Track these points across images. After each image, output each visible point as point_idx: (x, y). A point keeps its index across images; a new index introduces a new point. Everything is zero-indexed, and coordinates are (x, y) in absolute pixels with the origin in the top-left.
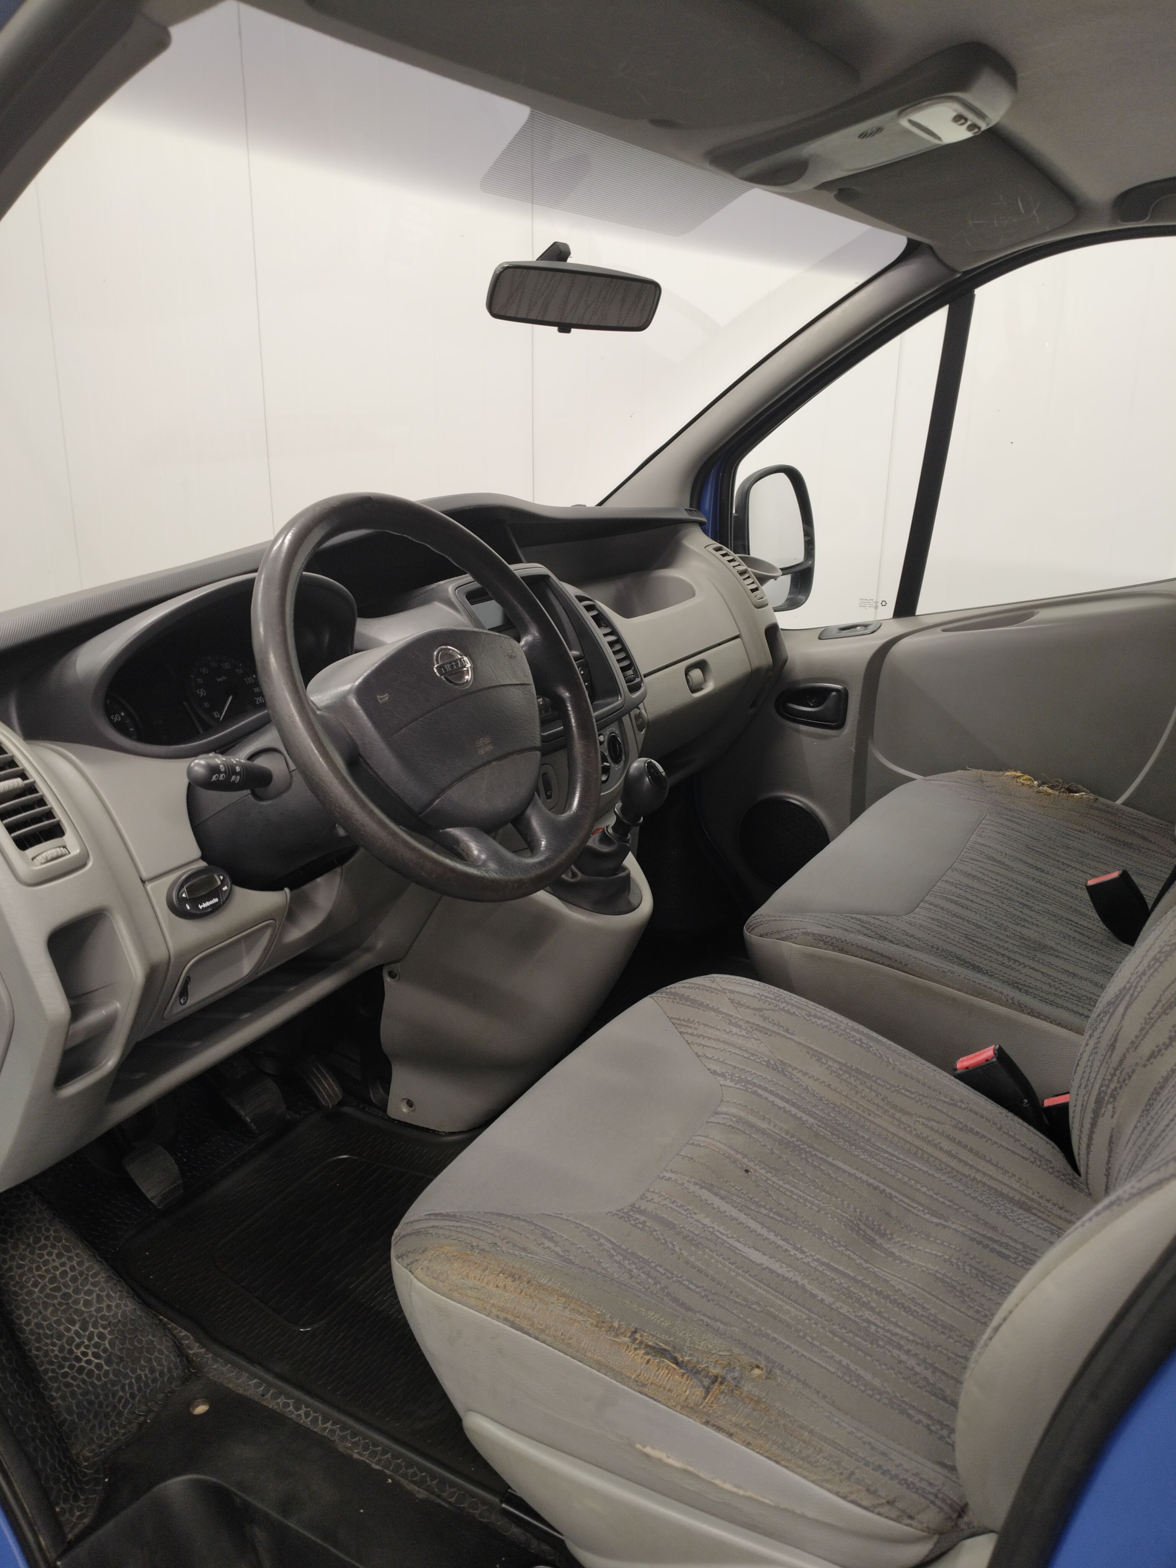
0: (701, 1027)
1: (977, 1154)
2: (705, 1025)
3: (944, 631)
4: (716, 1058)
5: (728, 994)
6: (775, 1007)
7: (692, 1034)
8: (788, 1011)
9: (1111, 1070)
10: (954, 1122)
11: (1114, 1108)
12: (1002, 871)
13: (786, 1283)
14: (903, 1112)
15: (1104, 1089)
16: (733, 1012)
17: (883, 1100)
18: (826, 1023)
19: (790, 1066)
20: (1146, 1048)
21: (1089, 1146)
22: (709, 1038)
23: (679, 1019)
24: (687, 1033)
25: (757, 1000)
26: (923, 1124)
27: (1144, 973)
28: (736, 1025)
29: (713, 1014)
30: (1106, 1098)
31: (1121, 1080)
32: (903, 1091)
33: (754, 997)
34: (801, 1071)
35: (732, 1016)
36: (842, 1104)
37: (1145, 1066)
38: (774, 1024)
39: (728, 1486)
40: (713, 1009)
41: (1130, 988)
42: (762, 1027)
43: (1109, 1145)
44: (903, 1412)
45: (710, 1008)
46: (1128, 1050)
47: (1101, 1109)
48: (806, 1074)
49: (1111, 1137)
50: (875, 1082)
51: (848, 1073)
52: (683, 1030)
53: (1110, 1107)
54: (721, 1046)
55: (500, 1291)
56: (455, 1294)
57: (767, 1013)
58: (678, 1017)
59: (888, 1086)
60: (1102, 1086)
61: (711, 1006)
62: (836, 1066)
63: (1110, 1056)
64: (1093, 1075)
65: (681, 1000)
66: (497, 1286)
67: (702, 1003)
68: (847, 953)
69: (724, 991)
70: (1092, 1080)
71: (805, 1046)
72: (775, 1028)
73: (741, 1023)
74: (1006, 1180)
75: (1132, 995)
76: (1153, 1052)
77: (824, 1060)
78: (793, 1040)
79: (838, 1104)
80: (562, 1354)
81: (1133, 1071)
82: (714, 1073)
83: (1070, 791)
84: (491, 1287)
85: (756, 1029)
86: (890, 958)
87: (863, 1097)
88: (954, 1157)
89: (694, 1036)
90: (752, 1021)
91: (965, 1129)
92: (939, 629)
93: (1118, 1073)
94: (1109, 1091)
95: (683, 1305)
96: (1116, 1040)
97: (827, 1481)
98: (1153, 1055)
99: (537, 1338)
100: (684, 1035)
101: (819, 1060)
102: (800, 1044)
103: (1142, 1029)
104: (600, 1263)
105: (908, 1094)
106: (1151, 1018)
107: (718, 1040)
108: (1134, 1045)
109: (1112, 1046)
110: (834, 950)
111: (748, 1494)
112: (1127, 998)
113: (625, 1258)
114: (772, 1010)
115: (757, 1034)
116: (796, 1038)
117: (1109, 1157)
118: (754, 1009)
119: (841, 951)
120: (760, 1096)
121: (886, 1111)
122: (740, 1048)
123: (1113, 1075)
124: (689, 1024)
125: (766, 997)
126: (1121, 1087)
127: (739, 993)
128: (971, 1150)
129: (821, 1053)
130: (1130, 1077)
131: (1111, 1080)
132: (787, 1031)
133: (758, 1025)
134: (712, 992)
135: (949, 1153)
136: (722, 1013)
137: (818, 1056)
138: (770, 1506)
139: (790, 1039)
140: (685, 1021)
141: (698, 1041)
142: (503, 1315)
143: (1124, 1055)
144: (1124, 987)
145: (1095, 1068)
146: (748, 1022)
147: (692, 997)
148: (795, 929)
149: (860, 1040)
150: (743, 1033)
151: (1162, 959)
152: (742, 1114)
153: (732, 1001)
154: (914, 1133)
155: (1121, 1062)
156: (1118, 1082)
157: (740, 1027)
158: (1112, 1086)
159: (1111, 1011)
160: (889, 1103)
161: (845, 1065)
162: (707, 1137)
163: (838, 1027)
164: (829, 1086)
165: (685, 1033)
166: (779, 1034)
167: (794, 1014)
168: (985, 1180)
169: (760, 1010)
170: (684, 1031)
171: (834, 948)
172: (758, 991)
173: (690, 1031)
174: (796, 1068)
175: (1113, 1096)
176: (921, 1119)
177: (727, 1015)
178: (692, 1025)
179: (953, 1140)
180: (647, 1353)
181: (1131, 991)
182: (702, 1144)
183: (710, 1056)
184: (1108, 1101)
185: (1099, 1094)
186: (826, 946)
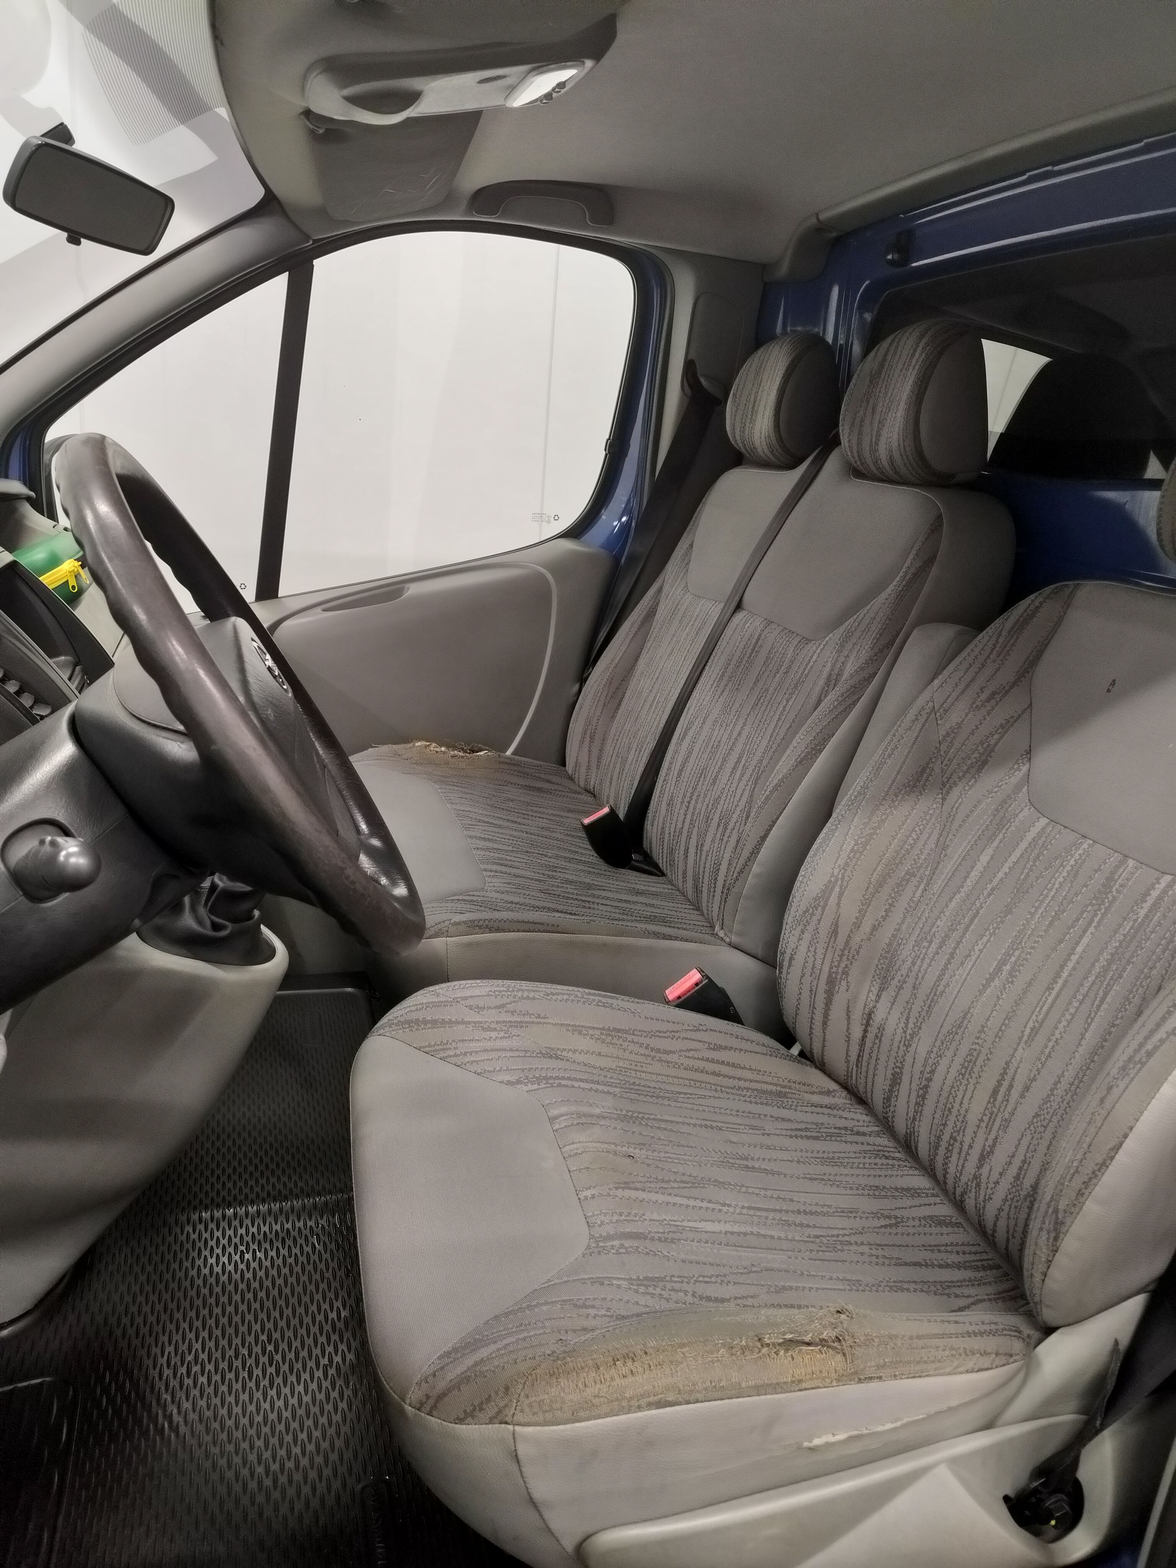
0: (460, 1045)
1: (733, 1065)
2: (463, 1041)
3: (324, 610)
4: (498, 1068)
5: (463, 1002)
6: (514, 997)
7: (456, 1055)
8: (528, 998)
9: (838, 952)
10: (706, 1046)
11: (848, 982)
12: (497, 830)
13: (748, 1236)
14: (668, 1052)
15: (834, 969)
16: (478, 1018)
17: (647, 1048)
18: (565, 997)
19: (558, 1049)
20: (866, 927)
21: (825, 1023)
22: (477, 1052)
23: (430, 1046)
24: (450, 1056)
25: (493, 998)
26: (686, 1057)
27: (847, 864)
28: (490, 1029)
29: (461, 1027)
30: (839, 977)
31: (850, 957)
32: (657, 1034)
33: (488, 995)
34: (570, 1050)
35: (481, 1022)
36: (617, 1067)
37: (869, 939)
38: (524, 1015)
39: (889, 1426)
40: (457, 1022)
41: (837, 881)
42: (515, 1022)
43: (847, 1015)
44: (902, 1290)
45: (454, 1023)
46: (851, 931)
47: (834, 988)
48: (575, 1051)
49: (848, 1008)
50: (633, 1034)
51: (609, 1035)
52: (442, 1055)
53: (844, 983)
54: (493, 1055)
55: (631, 1379)
56: (582, 1414)
57: (510, 1007)
58: (427, 1044)
59: (645, 1034)
60: (831, 968)
61: (453, 1020)
62: (598, 1032)
63: (835, 941)
64: (819, 962)
65: (419, 1025)
66: (624, 1377)
67: (443, 1020)
68: (504, 931)
69: (456, 1001)
70: (818, 966)
71: (562, 1025)
72: (527, 1019)
73: (493, 1026)
74: (759, 1078)
75: (841, 887)
76: (874, 926)
77: (584, 1032)
78: (548, 1023)
79: (614, 1067)
80: (719, 1402)
81: (860, 947)
82: (509, 1083)
83: (473, 751)
84: (618, 1381)
85: (511, 1027)
86: (543, 924)
87: (631, 1053)
88: (718, 1075)
89: (458, 1055)
90: (501, 1020)
91: (718, 1048)
92: (319, 610)
93: (846, 952)
94: (840, 970)
95: (717, 1300)
96: (837, 926)
97: (957, 1367)
98: (875, 928)
99: (688, 1403)
100: (448, 1060)
101: (580, 1033)
102: (556, 1024)
103: (860, 911)
104: (637, 1303)
105: (662, 1034)
106: (866, 899)
107: (485, 1050)
108: (857, 925)
109: (835, 932)
110: (491, 932)
111: (905, 1420)
112: (837, 889)
113: (646, 1287)
114: (514, 1002)
115: (515, 1031)
116: (550, 1021)
117: (848, 1024)
118: (496, 1007)
119: (498, 930)
120: (566, 1086)
121: (654, 1057)
122: (511, 1050)
123: (841, 956)
124: (445, 1047)
125: (500, 991)
126: (851, 964)
127: (471, 997)
128: (728, 1064)
129: (579, 1026)
130: (858, 953)
131: (840, 962)
132: (539, 1016)
133: (510, 1022)
134: (445, 1006)
135: (714, 1073)
136: (469, 1023)
137: (578, 1030)
138: (923, 1419)
139: (546, 1023)
140: (438, 1045)
141: (467, 1060)
142: (644, 1402)
143: (849, 936)
144: (830, 881)
145: (820, 956)
146: (498, 1022)
147: (429, 1018)
148: (439, 923)
149: (600, 1001)
150: (502, 1034)
151: (861, 849)
152: (573, 1108)
153: (471, 1008)
154: (682, 1067)
155: (847, 943)
156: (848, 959)
157: (495, 1030)
158: (843, 965)
159: (822, 904)
160: (652, 1050)
161: (603, 1029)
162: (573, 1143)
163: (576, 996)
164: (599, 1054)
165: (447, 1057)
166: (533, 1022)
167: (534, 998)
168: (747, 1084)
169: (503, 1006)
170: (445, 1055)
171: (491, 930)
172: (488, 989)
173: (451, 1053)
174: (565, 1050)
175: (846, 973)
176: (682, 1053)
177: (475, 1023)
178: (448, 1046)
179: (713, 1061)
180: (787, 1350)
181: (839, 882)
182: (579, 1152)
183: (491, 1069)
184: (841, 978)
185: (830, 975)
186: (482, 931)
